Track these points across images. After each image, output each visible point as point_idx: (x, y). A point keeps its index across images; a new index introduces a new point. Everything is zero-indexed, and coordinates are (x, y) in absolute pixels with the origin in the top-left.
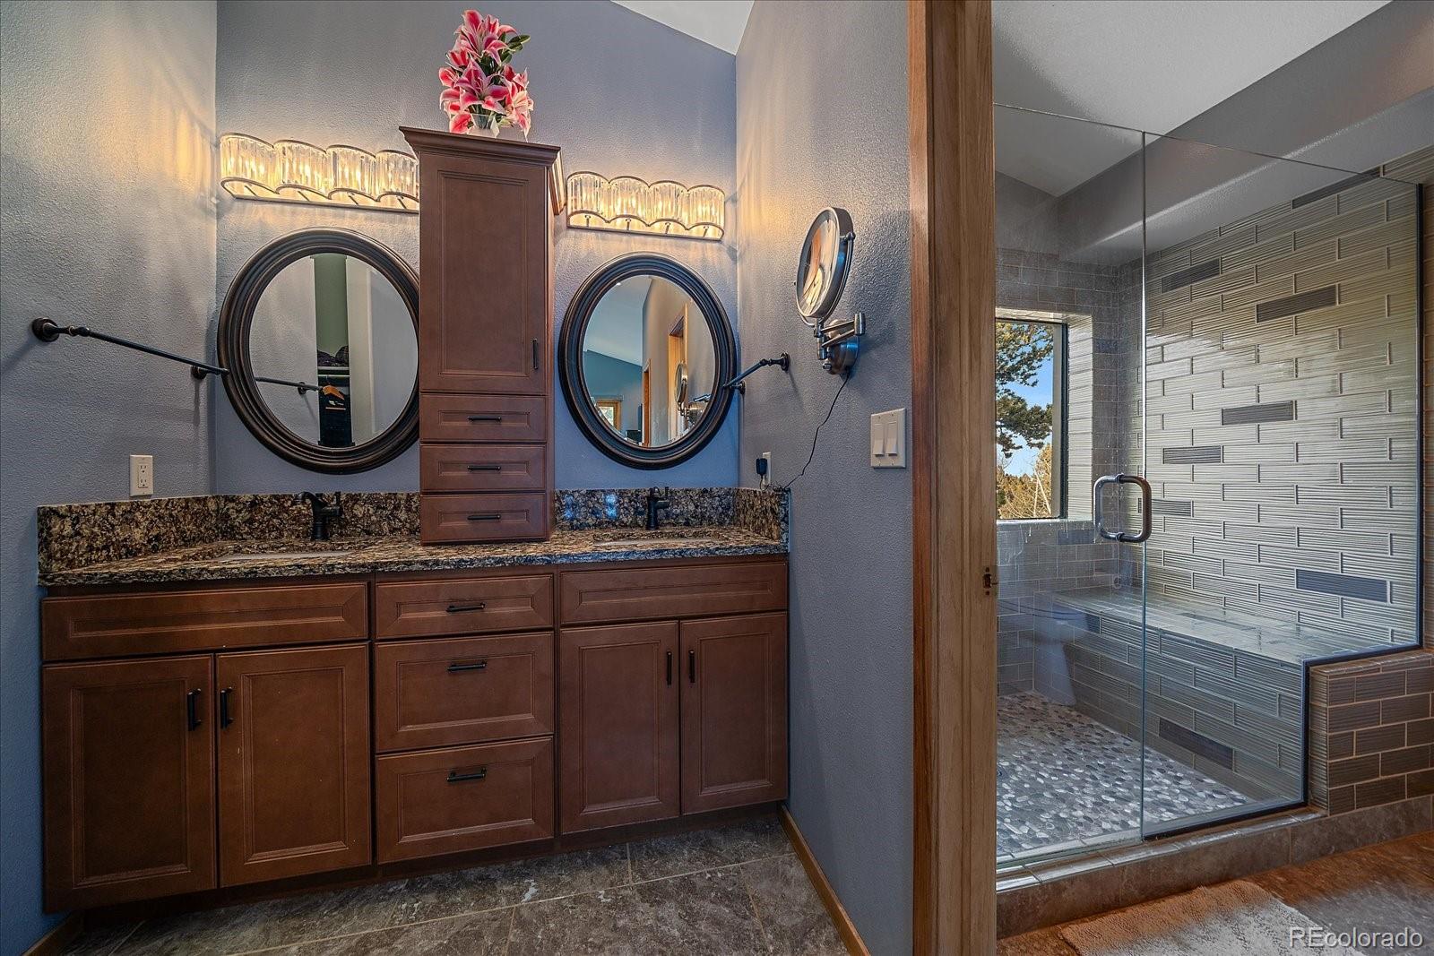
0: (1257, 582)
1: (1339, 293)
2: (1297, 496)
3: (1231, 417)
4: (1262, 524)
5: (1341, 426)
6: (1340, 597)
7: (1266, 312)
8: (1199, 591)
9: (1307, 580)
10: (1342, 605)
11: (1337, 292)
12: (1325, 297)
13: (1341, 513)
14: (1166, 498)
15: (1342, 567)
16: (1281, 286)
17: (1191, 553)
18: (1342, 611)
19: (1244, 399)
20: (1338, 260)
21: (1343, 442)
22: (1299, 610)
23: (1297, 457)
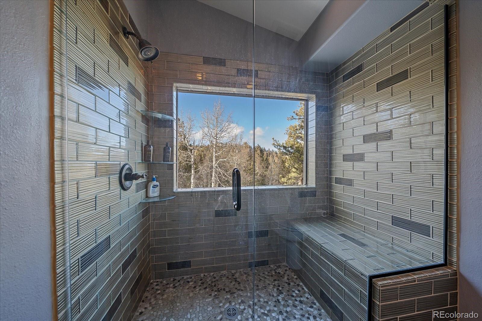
0: (376, 220)
1: (410, 72)
2: (392, 178)
3: (367, 139)
4: (378, 191)
5: (411, 142)
6: (410, 232)
7: (380, 86)
8: (355, 222)
9: (397, 221)
10: (411, 236)
11: (409, 71)
12: (404, 75)
13: (411, 187)
14: (344, 177)
15: (411, 216)
16: (386, 73)
17: (352, 203)
18: (411, 239)
19: (371, 130)
20: (409, 55)
21: (411, 150)
22: (393, 236)
23: (392, 159)
